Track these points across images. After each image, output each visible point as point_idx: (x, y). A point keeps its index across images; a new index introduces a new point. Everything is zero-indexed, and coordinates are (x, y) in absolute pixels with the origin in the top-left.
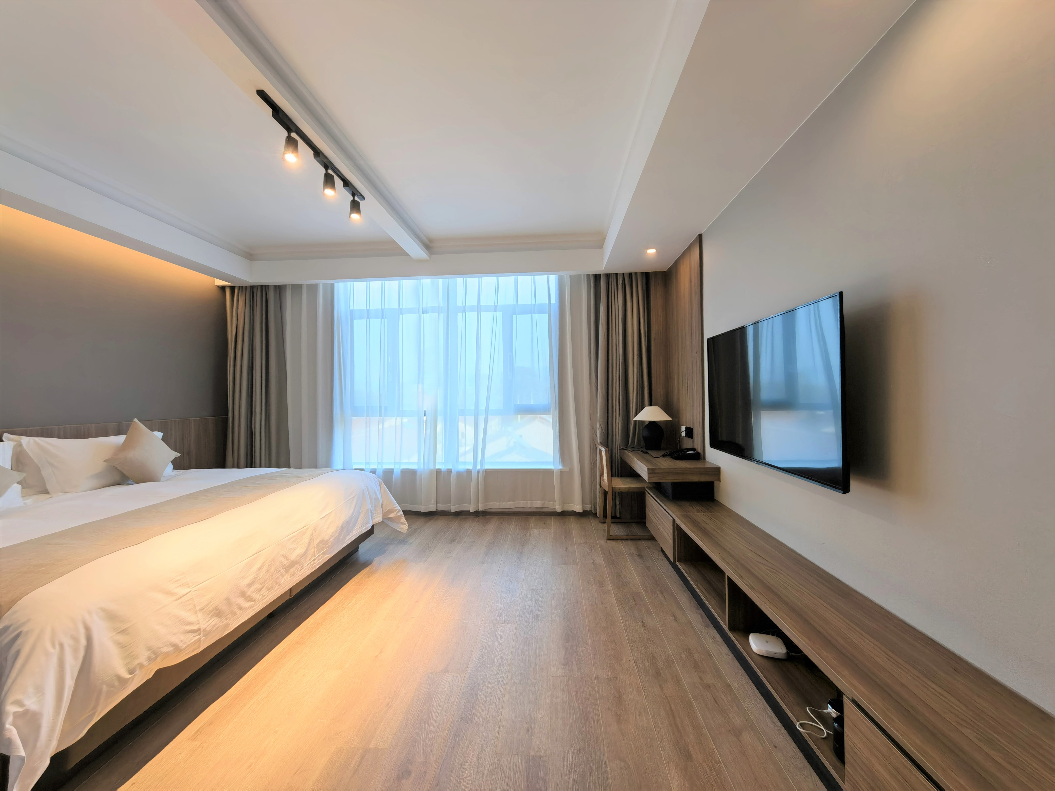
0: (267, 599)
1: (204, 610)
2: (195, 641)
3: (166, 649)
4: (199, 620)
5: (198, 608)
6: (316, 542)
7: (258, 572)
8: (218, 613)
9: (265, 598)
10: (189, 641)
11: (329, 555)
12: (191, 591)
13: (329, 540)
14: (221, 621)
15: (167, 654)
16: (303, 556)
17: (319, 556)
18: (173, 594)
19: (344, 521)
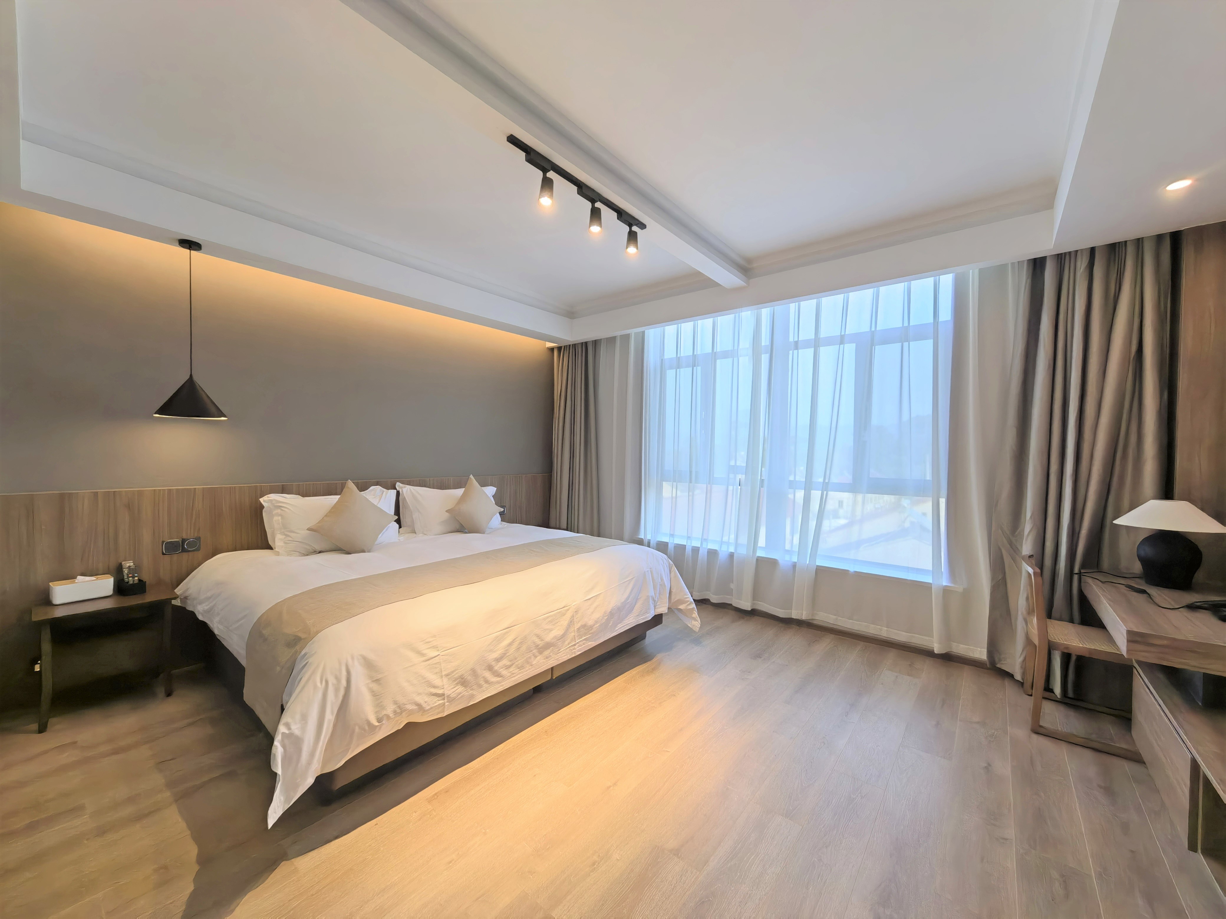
0: (516, 678)
1: (449, 677)
2: (439, 704)
3: (410, 707)
4: (443, 686)
5: (444, 673)
6: (577, 626)
7: (507, 648)
8: (463, 682)
9: (514, 677)
10: (433, 704)
11: (594, 642)
12: (439, 655)
13: (594, 626)
14: (466, 690)
15: (411, 712)
16: (560, 639)
17: (580, 641)
18: (423, 655)
19: (615, 606)
